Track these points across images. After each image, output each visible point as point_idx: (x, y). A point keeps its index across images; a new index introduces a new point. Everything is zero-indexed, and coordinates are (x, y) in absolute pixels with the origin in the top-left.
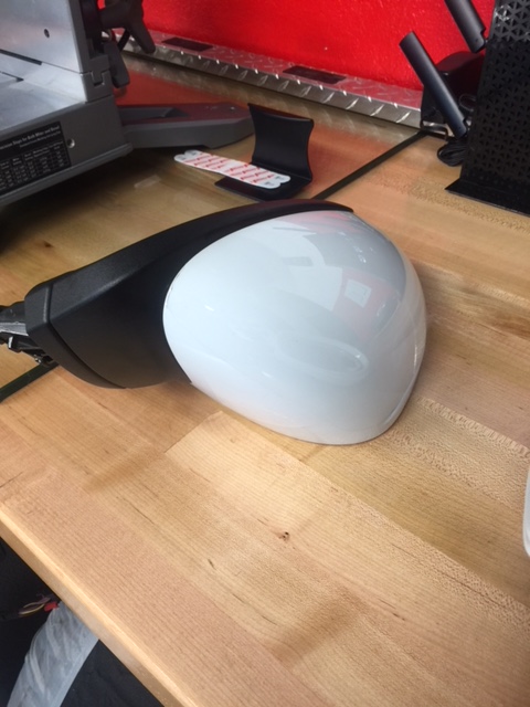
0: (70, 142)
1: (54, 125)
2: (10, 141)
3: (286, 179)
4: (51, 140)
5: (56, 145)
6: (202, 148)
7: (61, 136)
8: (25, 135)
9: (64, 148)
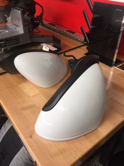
0: (20, 40)
1: (18, 36)
2: (10, 38)
3: (57, 49)
4: (17, 39)
5: (18, 40)
6: (46, 43)
7: (19, 38)
8: (12, 38)
9: (19, 40)
